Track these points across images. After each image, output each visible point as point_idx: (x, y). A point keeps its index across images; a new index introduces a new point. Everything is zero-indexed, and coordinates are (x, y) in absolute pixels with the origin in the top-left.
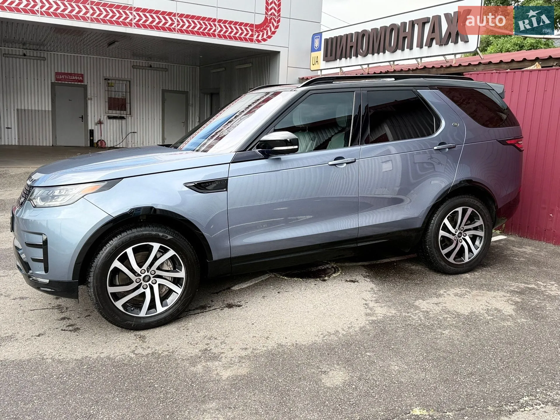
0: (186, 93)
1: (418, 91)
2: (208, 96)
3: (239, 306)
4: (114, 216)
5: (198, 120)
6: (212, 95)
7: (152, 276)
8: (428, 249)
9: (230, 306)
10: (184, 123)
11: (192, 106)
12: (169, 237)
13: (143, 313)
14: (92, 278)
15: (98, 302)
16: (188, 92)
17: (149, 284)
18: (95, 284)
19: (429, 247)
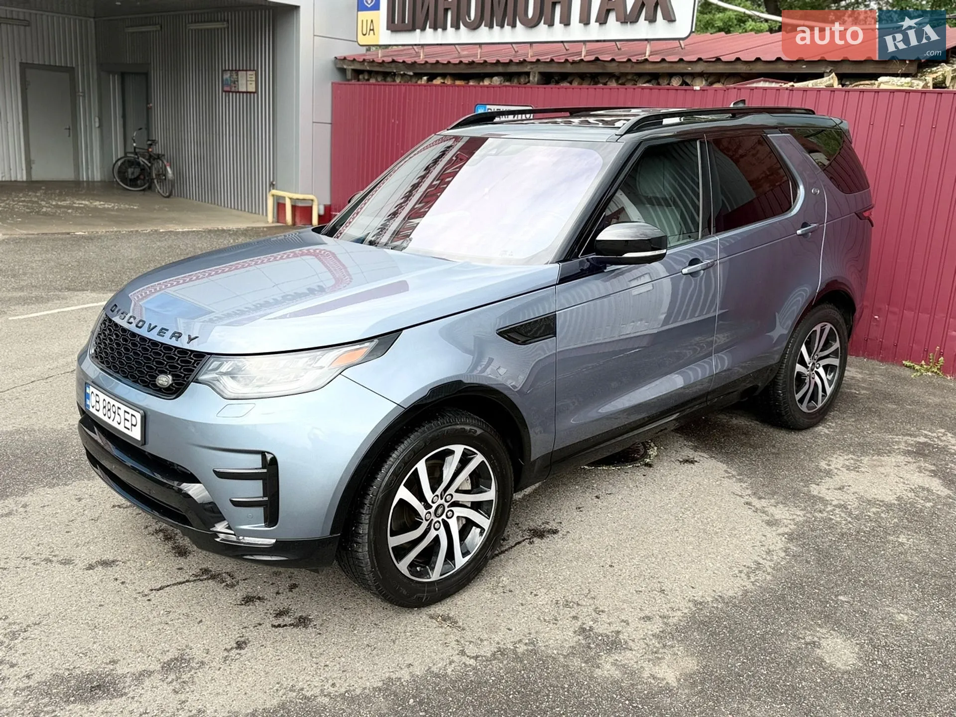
0: (70, 71)
1: (768, 136)
2: (116, 76)
3: (555, 532)
4: (406, 407)
5: (97, 125)
6: (123, 75)
7: (446, 505)
8: (780, 396)
9: (539, 534)
10: (69, 129)
11: (84, 96)
12: (479, 432)
13: (435, 576)
14: (367, 527)
15: (375, 569)
16: (73, 68)
17: (443, 520)
18: (372, 537)
19: (783, 393)
